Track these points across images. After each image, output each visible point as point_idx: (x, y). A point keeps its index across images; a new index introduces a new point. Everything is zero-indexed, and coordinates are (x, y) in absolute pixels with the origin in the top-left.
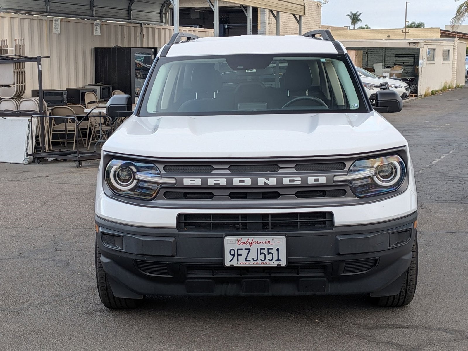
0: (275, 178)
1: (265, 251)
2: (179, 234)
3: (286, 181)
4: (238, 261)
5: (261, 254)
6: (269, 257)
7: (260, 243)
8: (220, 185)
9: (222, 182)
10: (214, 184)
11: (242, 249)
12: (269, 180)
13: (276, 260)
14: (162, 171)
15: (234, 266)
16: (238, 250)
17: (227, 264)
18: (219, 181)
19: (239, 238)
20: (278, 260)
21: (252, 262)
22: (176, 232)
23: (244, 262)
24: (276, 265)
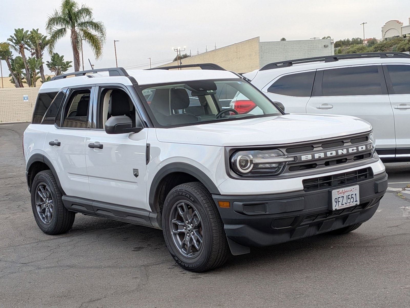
0: (346, 149)
1: (350, 197)
2: (305, 194)
3: (350, 151)
4: (338, 206)
5: (349, 198)
6: (352, 200)
7: (348, 191)
8: (321, 157)
9: (322, 155)
10: (318, 158)
11: (340, 197)
12: (343, 151)
13: (355, 202)
14: (285, 153)
15: (337, 209)
16: (338, 198)
17: (334, 209)
18: (320, 155)
19: (338, 190)
20: (356, 201)
21: (345, 205)
22: (304, 192)
23: (341, 205)
24: (355, 205)
